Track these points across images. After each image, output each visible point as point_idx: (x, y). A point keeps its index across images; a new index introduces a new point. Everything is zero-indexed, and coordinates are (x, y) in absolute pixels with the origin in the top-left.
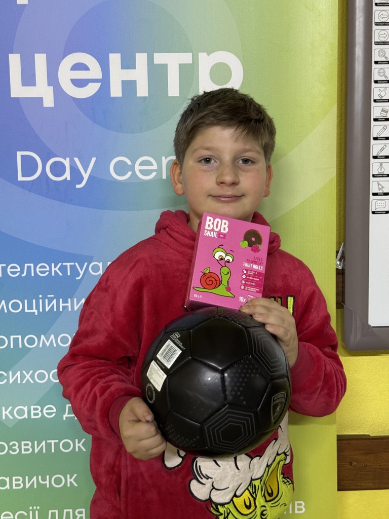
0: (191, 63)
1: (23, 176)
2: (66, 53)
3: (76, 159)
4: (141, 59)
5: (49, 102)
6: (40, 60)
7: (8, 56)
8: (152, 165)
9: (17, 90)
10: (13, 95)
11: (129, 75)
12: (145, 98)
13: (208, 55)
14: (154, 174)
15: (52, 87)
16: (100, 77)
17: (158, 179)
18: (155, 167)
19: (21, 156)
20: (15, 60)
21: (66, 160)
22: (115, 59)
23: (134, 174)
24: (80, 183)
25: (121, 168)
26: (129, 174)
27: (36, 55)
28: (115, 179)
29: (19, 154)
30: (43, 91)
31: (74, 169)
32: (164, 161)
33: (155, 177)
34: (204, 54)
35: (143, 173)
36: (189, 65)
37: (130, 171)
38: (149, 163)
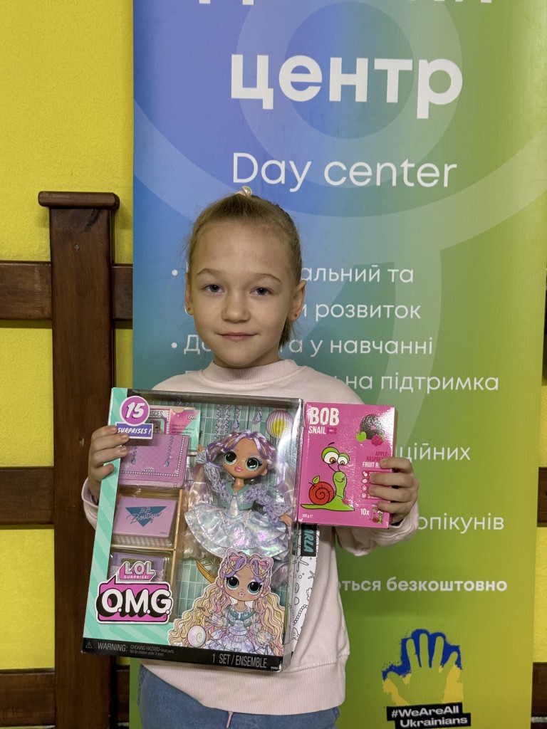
0: (411, 69)
1: (239, 177)
2: (286, 58)
3: (292, 163)
4: (362, 64)
5: (268, 104)
6: (263, 62)
7: (231, 58)
8: (366, 170)
9: (238, 91)
10: (233, 96)
11: (349, 80)
12: (363, 104)
13: (429, 62)
14: (368, 180)
15: (272, 90)
16: (319, 80)
17: (372, 186)
18: (370, 173)
19: (239, 158)
20: (237, 62)
21: (281, 162)
22: (336, 63)
23: (348, 180)
24: (294, 187)
25: (336, 173)
26: (344, 179)
27: (259, 57)
28: (329, 184)
29: (236, 155)
30: (263, 93)
31: (289, 173)
32: (379, 168)
33: (369, 183)
34: (425, 61)
35: (358, 178)
36: (408, 71)
37: (345, 176)
38: (363, 169)
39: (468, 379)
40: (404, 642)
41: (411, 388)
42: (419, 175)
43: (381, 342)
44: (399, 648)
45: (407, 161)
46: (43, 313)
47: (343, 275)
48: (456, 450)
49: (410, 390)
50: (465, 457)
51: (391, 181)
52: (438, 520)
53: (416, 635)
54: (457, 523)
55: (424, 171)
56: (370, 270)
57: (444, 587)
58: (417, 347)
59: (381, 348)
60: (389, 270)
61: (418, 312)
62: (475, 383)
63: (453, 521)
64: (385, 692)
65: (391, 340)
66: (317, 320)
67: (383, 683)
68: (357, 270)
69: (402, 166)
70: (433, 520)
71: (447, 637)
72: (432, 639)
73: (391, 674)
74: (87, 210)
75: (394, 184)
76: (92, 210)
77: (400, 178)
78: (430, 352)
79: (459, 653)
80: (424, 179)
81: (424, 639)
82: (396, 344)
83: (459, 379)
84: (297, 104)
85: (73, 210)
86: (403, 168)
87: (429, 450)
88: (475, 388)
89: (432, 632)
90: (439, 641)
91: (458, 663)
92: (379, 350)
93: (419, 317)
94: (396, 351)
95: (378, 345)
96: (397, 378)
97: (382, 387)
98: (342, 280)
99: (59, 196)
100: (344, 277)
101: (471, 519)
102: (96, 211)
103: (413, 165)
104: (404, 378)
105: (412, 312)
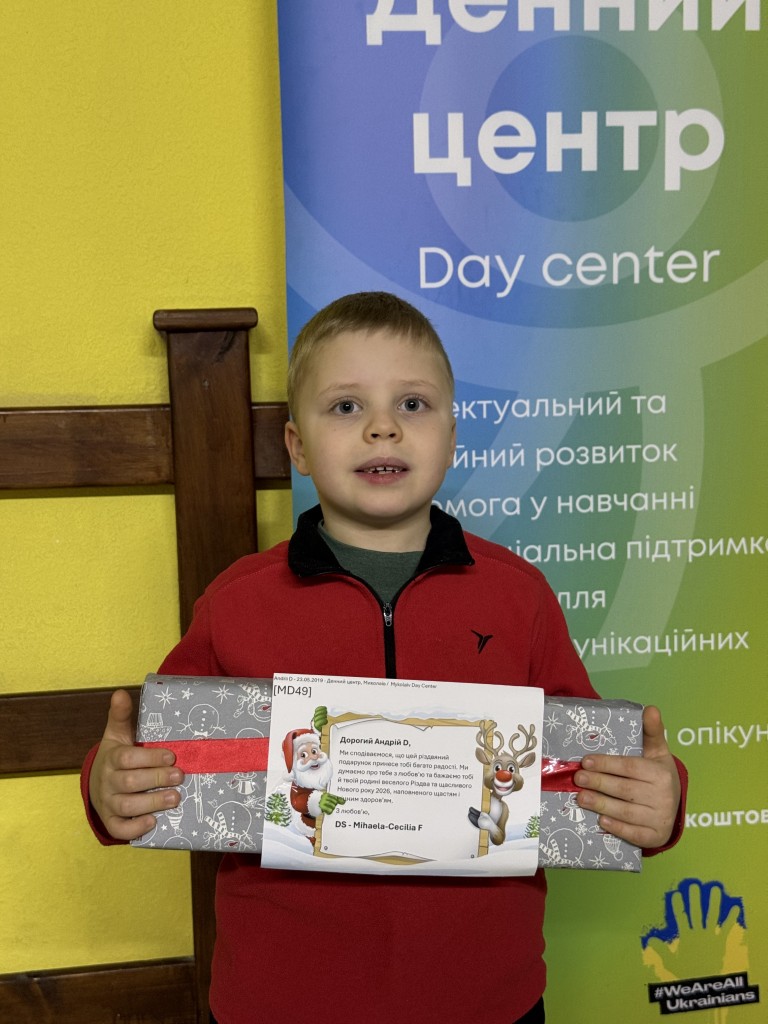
0: (655, 124)
1: (428, 281)
2: (487, 117)
3: (498, 258)
4: (589, 119)
5: (464, 180)
6: (455, 122)
7: (412, 118)
8: (599, 263)
9: (424, 163)
10: (418, 169)
11: (572, 141)
12: (592, 173)
13: (679, 112)
14: (601, 277)
15: (468, 160)
16: (533, 144)
17: (606, 286)
18: (603, 267)
19: (427, 255)
20: (421, 123)
21: (484, 257)
22: (554, 120)
23: (575, 278)
24: (502, 290)
25: (558, 270)
26: (569, 277)
27: (450, 115)
28: (549, 285)
29: (423, 251)
30: (457, 165)
31: (495, 273)
32: (616, 259)
33: (603, 282)
34: (674, 113)
35: (589, 275)
36: (652, 127)
37: (570, 273)
38: (594, 262)
39: (743, 541)
40: (669, 897)
41: (667, 555)
42: (670, 267)
43: (625, 496)
44: (662, 904)
45: (653, 249)
46: (159, 476)
47: (571, 407)
48: (730, 636)
49: (666, 559)
50: (742, 645)
51: (632, 276)
52: (708, 732)
53: (684, 888)
54: (734, 734)
55: (676, 262)
56: (608, 399)
57: (719, 820)
58: (673, 500)
59: (625, 503)
60: (633, 398)
61: (673, 452)
62: (753, 545)
63: (729, 731)
64: (645, 963)
65: (638, 492)
66: (538, 469)
67: (643, 952)
68: (590, 400)
69: (646, 255)
70: (703, 732)
71: (726, 887)
72: (705, 891)
73: (653, 941)
74: (219, 333)
75: (637, 280)
76: (225, 333)
77: (644, 271)
78: (692, 506)
79: (741, 906)
80: (676, 272)
81: (695, 892)
82: (646, 497)
83: (731, 541)
84: (503, 179)
85: (199, 334)
86: (648, 258)
87: (693, 638)
88: (752, 552)
89: (704, 880)
90: (715, 894)
91: (741, 921)
92: (623, 506)
93: (675, 459)
94: (646, 506)
95: (621, 499)
96: (648, 544)
97: (629, 556)
98: (571, 413)
99: (180, 316)
100: (574, 410)
101: (752, 727)
102: (231, 334)
103: (660, 254)
104: (658, 543)
105: (665, 452)
